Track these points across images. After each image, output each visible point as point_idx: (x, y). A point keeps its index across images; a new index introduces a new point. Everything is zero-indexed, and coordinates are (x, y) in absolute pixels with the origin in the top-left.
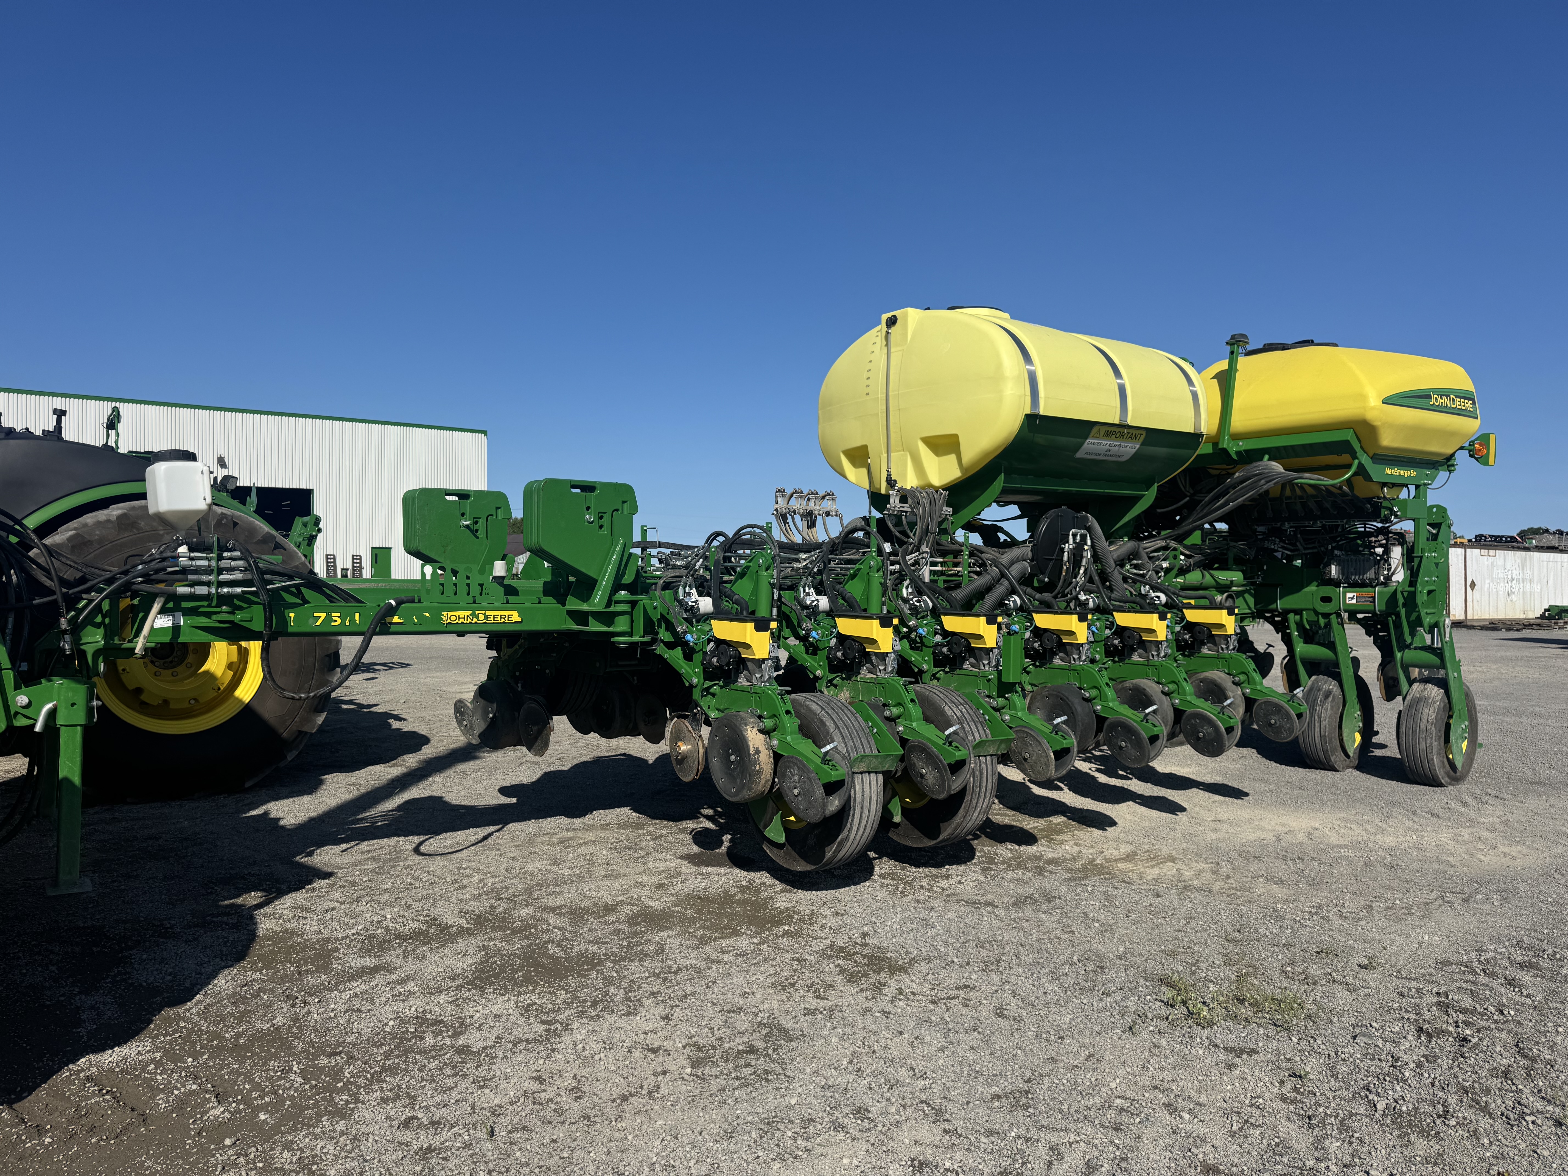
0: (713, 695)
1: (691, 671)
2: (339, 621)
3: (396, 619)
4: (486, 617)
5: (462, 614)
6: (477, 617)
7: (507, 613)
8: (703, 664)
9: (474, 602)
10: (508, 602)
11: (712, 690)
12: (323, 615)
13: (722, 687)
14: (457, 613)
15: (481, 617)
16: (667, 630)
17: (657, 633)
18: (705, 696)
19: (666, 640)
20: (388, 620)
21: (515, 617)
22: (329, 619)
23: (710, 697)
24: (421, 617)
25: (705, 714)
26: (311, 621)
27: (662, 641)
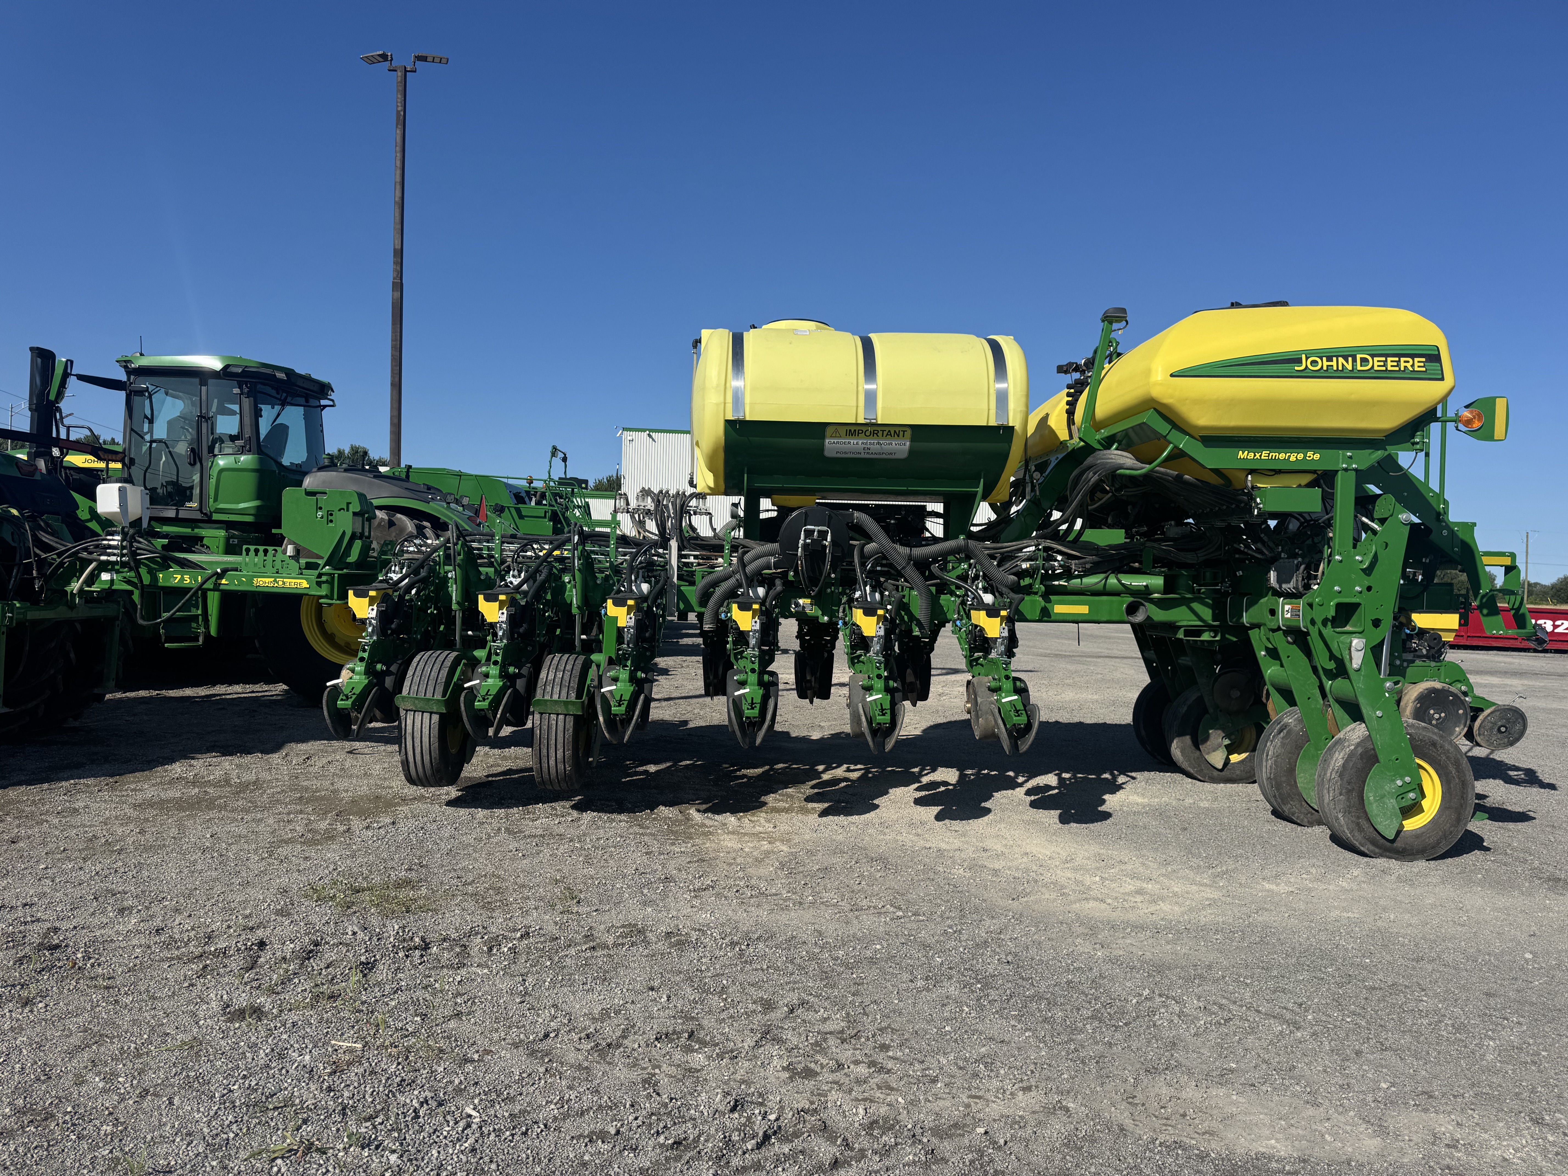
2: (189, 581)
3: (224, 581)
4: (284, 583)
5: (267, 580)
6: (278, 583)
7: (299, 581)
9: (277, 573)
10: (301, 574)
12: (179, 577)
14: (264, 579)
15: (281, 583)
20: (219, 581)
21: (305, 584)
22: (182, 579)
24: (240, 581)
26: (172, 580)
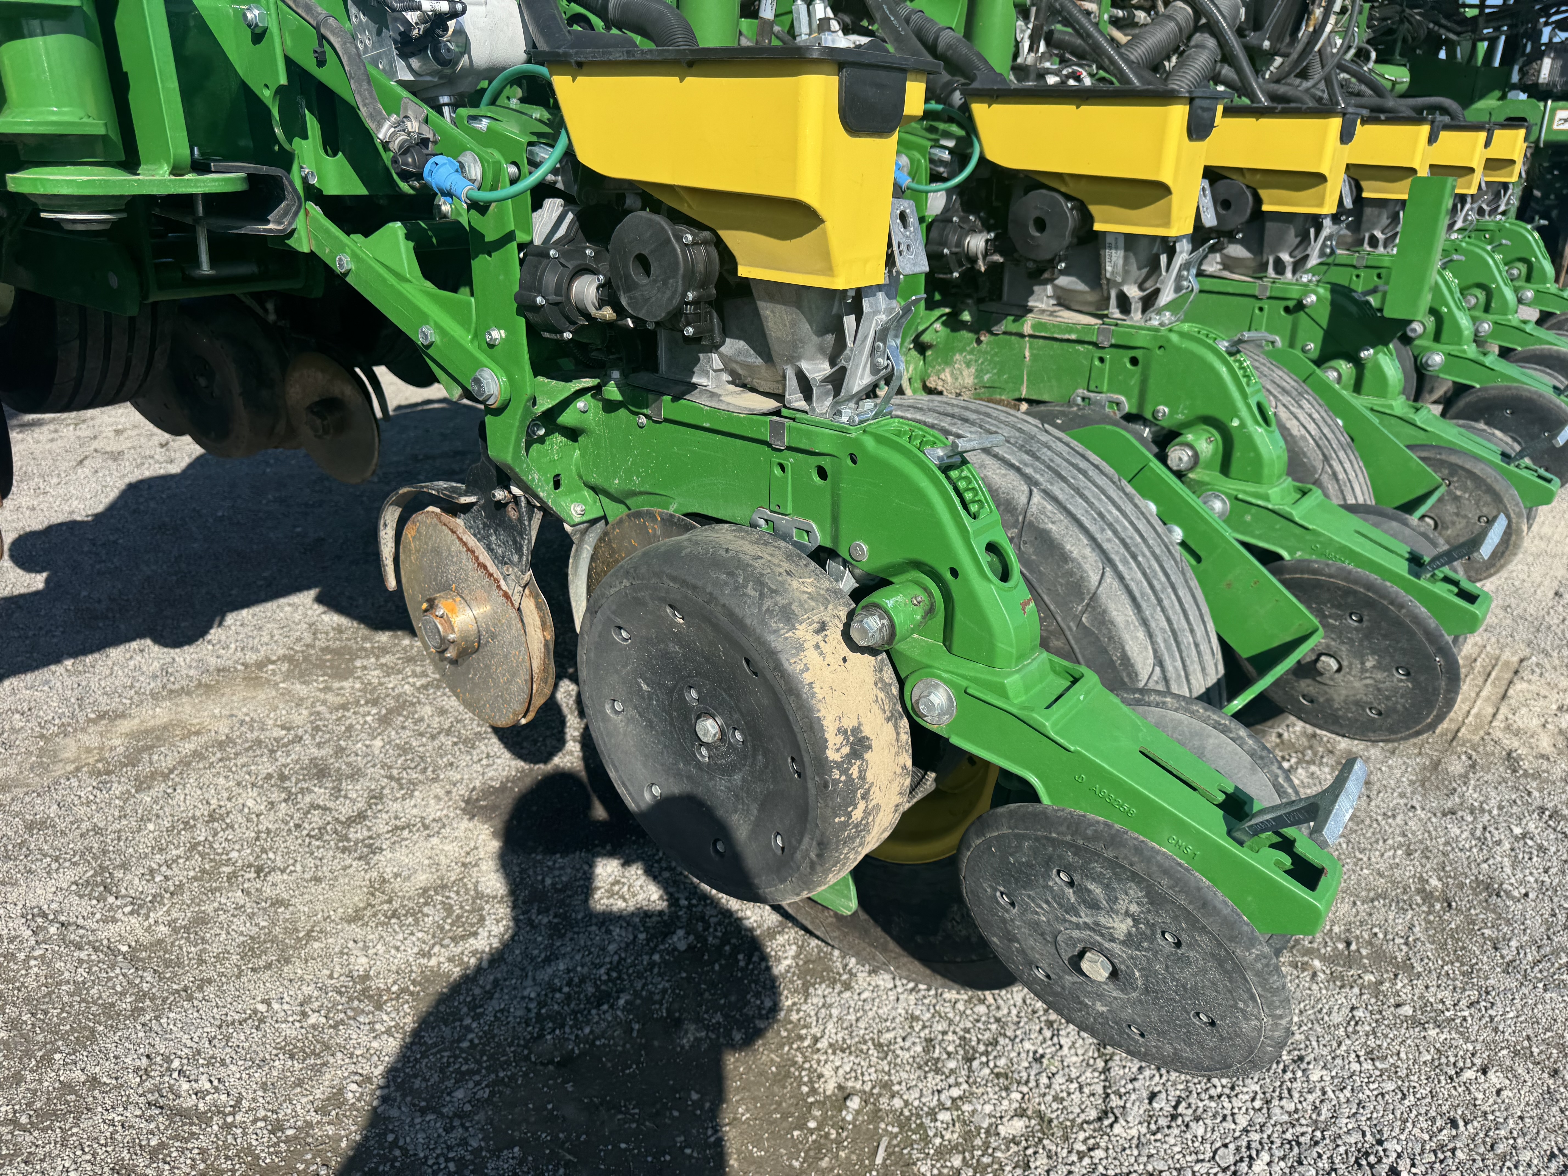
0: (573, 434)
1: (464, 337)
8: (525, 307)
11: (567, 418)
13: (610, 407)
16: (331, 145)
17: (286, 160)
18: (541, 440)
19: (332, 188)
23: (558, 439)
25: (545, 509)
27: (314, 194)
